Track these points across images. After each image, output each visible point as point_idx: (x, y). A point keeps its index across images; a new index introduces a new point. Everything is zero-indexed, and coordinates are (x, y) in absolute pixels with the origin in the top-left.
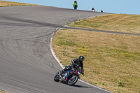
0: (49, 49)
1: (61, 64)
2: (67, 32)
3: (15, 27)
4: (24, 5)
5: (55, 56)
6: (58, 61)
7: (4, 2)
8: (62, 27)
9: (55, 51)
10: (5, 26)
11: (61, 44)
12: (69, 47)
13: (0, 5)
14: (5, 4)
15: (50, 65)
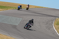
0: (53, 26)
1: (57, 33)
3: (38, 17)
4: (42, 7)
5: (55, 29)
6: (56, 32)
7: (34, 6)
9: (55, 27)
11: (58, 24)
13: (32, 7)
14: (35, 7)
15: (53, 33)
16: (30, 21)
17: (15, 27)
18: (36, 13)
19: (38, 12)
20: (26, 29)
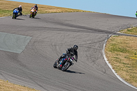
0: (102, 55)
1: (113, 70)
2: (119, 39)
4: (78, 11)
7: (58, 8)
8: (115, 34)
10: (59, 32)
11: (113, 50)
12: (121, 53)
13: (55, 11)
14: (60, 10)
15: (102, 71)
16: (69, 50)
17: (14, 57)
18: (62, 24)
19: (67, 22)
20: (60, 69)
